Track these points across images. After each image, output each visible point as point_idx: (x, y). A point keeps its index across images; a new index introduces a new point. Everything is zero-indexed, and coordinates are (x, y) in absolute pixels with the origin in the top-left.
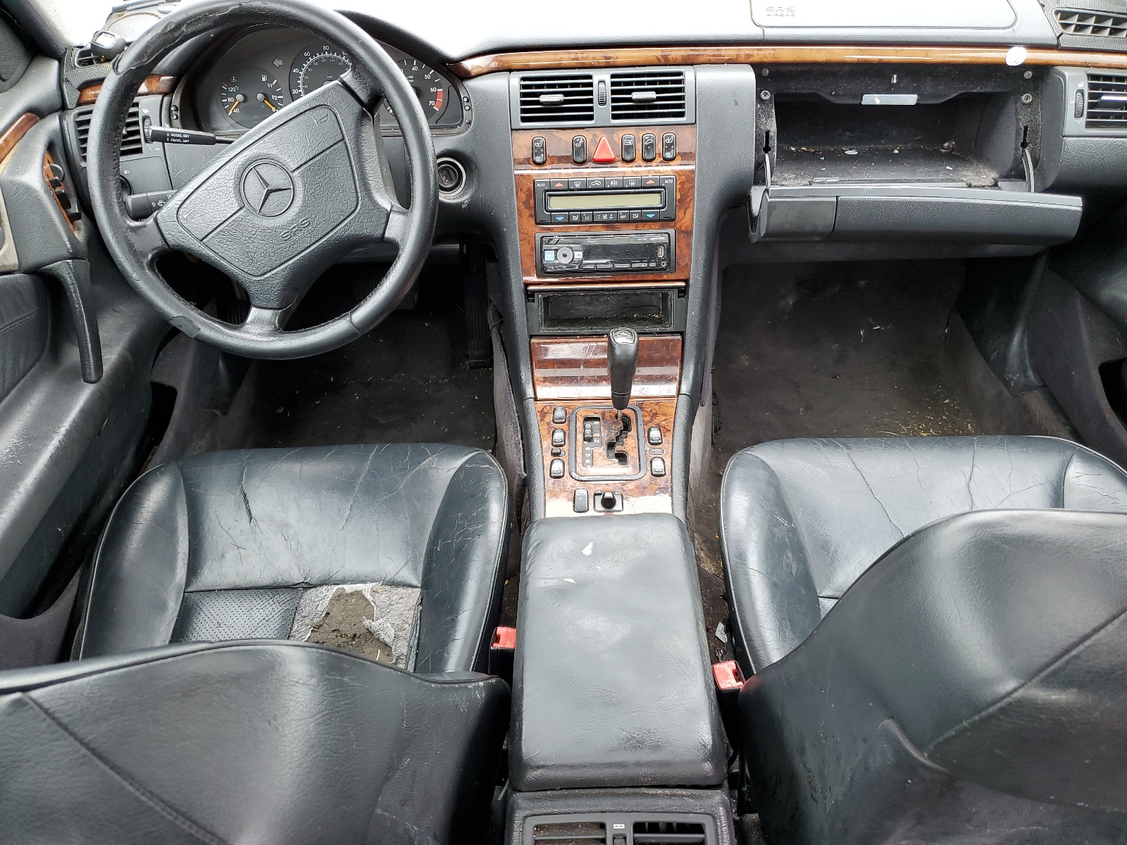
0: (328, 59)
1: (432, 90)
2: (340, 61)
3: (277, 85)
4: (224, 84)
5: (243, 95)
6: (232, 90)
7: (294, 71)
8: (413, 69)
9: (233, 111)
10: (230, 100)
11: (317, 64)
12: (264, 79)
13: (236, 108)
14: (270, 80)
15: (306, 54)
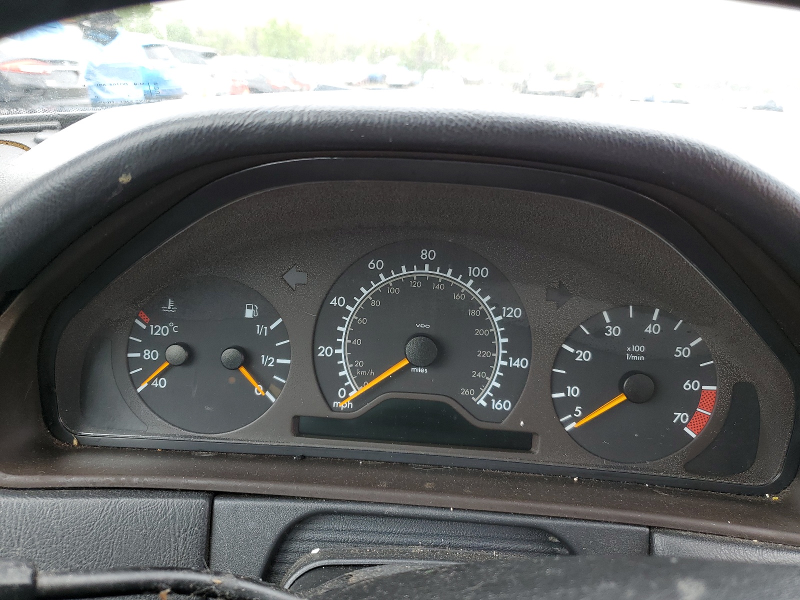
0: (428, 282)
1: (688, 386)
2: (457, 289)
3: (281, 332)
4: (142, 314)
5: (185, 346)
6: (161, 331)
7: (334, 302)
8: (649, 330)
9: (150, 383)
10: (148, 354)
11: (396, 291)
12: (249, 314)
13: (159, 376)
14: (265, 317)
15: (372, 265)
